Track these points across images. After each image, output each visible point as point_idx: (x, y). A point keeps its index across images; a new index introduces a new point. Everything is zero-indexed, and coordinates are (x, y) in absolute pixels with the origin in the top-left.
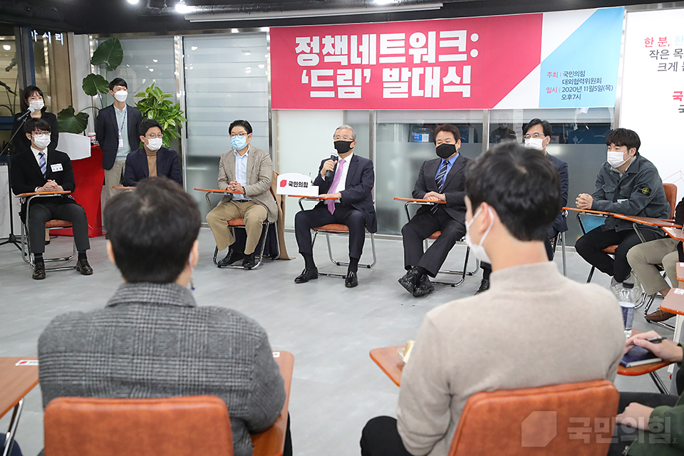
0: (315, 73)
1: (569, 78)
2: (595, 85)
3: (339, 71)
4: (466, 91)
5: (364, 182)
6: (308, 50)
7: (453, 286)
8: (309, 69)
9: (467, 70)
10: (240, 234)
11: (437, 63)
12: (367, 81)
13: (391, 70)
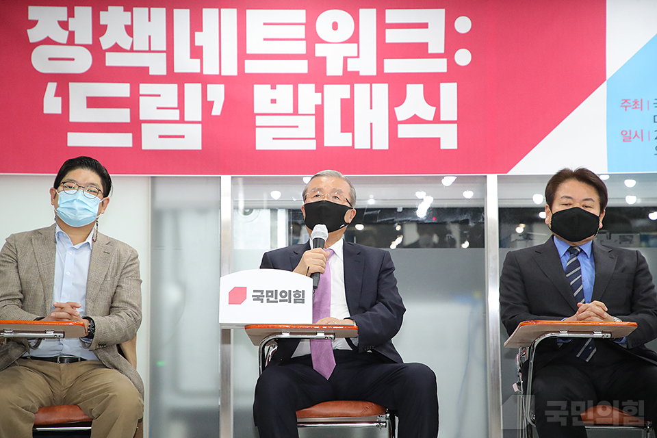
0: (79, 90)
3: (144, 88)
4: (449, 139)
6: (62, 36)
8: (64, 82)
9: (449, 92)
11: (381, 77)
12: (217, 111)
13: (273, 88)
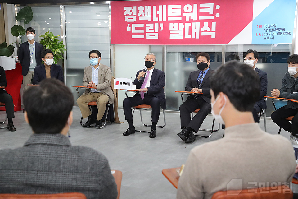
0: (134, 26)
1: (267, 28)
2: (281, 32)
3: (147, 25)
4: (213, 36)
5: (160, 83)
6: (130, 13)
7: (206, 137)
8: (131, 23)
9: (214, 24)
10: (94, 110)
11: (198, 21)
12: (162, 30)
13: (174, 24)
